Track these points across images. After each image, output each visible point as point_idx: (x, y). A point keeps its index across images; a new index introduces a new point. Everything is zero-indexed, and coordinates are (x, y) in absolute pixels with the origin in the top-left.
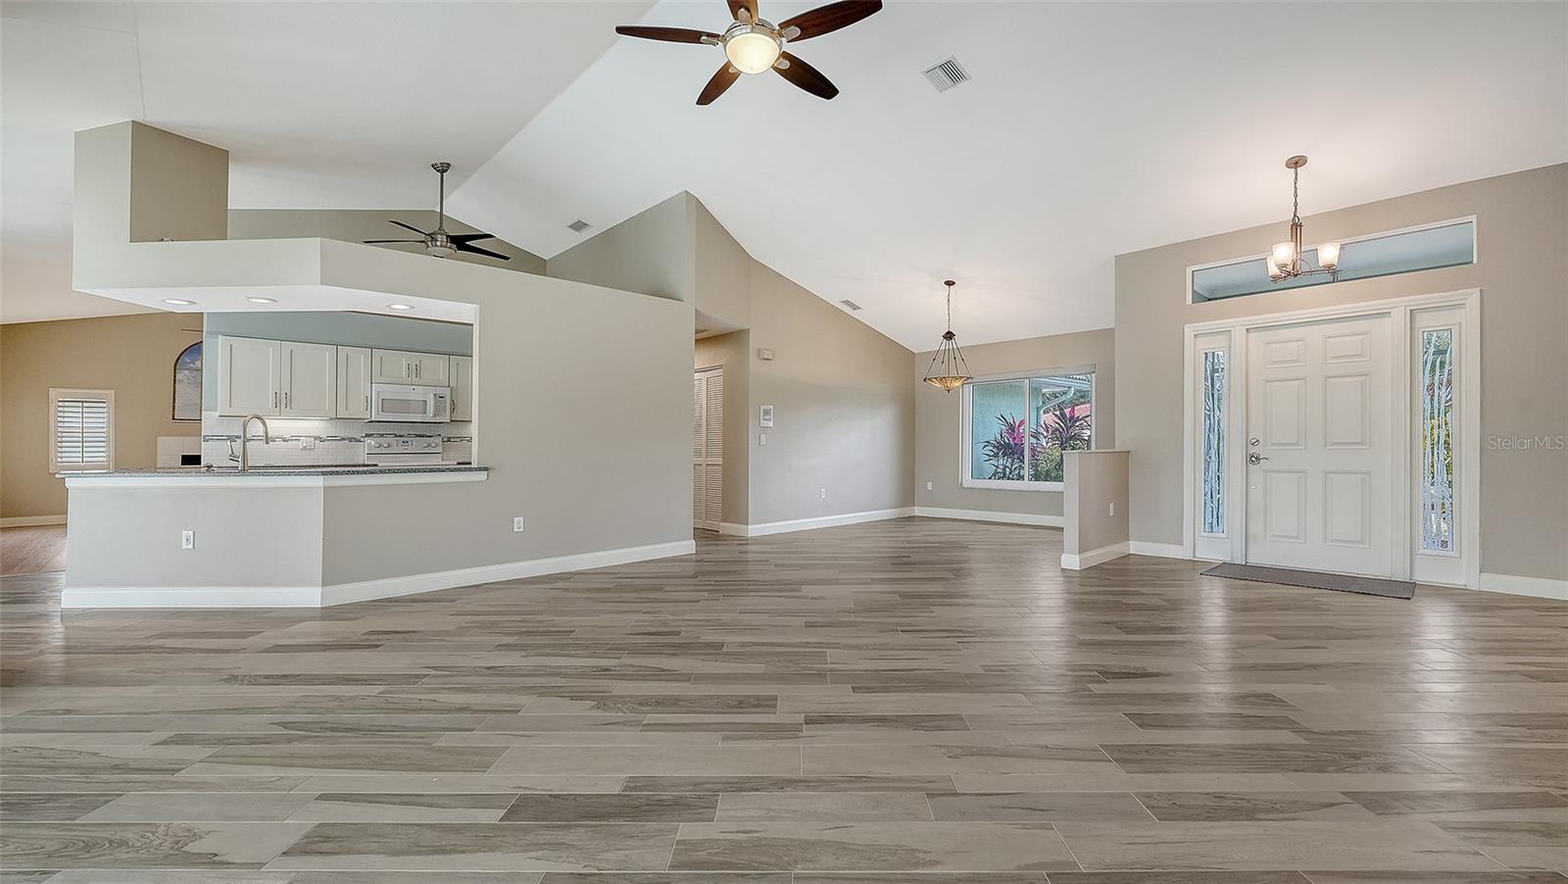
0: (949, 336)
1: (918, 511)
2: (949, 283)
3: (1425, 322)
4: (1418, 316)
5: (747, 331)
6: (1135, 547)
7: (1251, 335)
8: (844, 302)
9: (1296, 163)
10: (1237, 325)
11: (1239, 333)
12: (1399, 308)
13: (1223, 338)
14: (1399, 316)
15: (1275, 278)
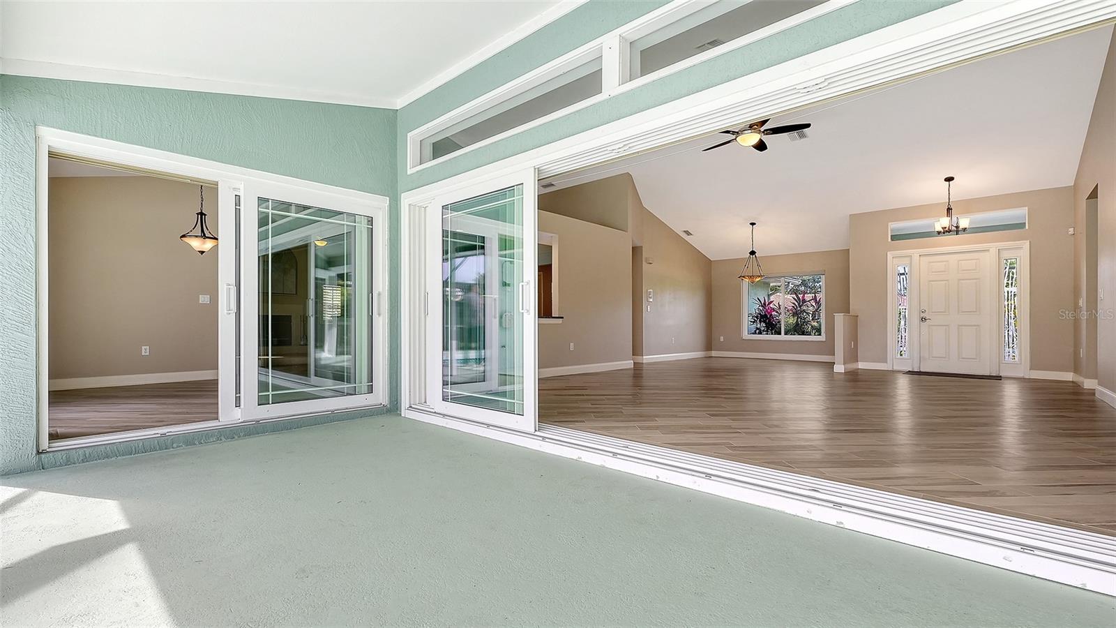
0: (753, 253)
1: (714, 353)
2: (753, 224)
3: (1005, 255)
4: (1001, 252)
5: (642, 247)
6: (861, 365)
7: (921, 258)
8: (685, 231)
9: (949, 179)
10: (915, 253)
11: (916, 257)
12: (993, 247)
13: (909, 259)
14: (993, 251)
15: (939, 233)
